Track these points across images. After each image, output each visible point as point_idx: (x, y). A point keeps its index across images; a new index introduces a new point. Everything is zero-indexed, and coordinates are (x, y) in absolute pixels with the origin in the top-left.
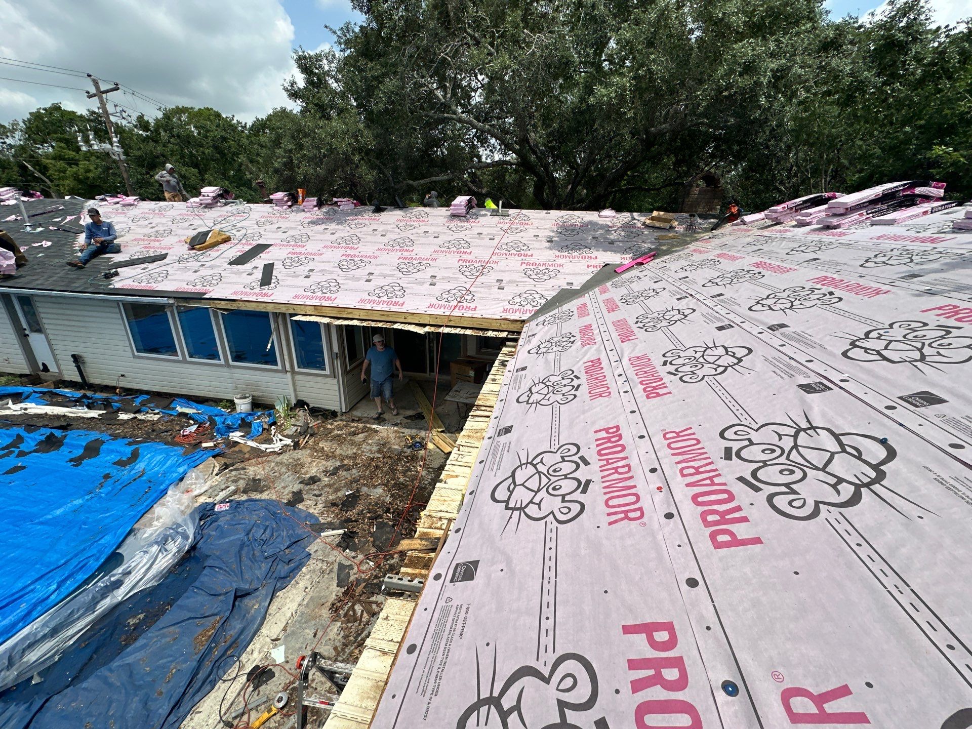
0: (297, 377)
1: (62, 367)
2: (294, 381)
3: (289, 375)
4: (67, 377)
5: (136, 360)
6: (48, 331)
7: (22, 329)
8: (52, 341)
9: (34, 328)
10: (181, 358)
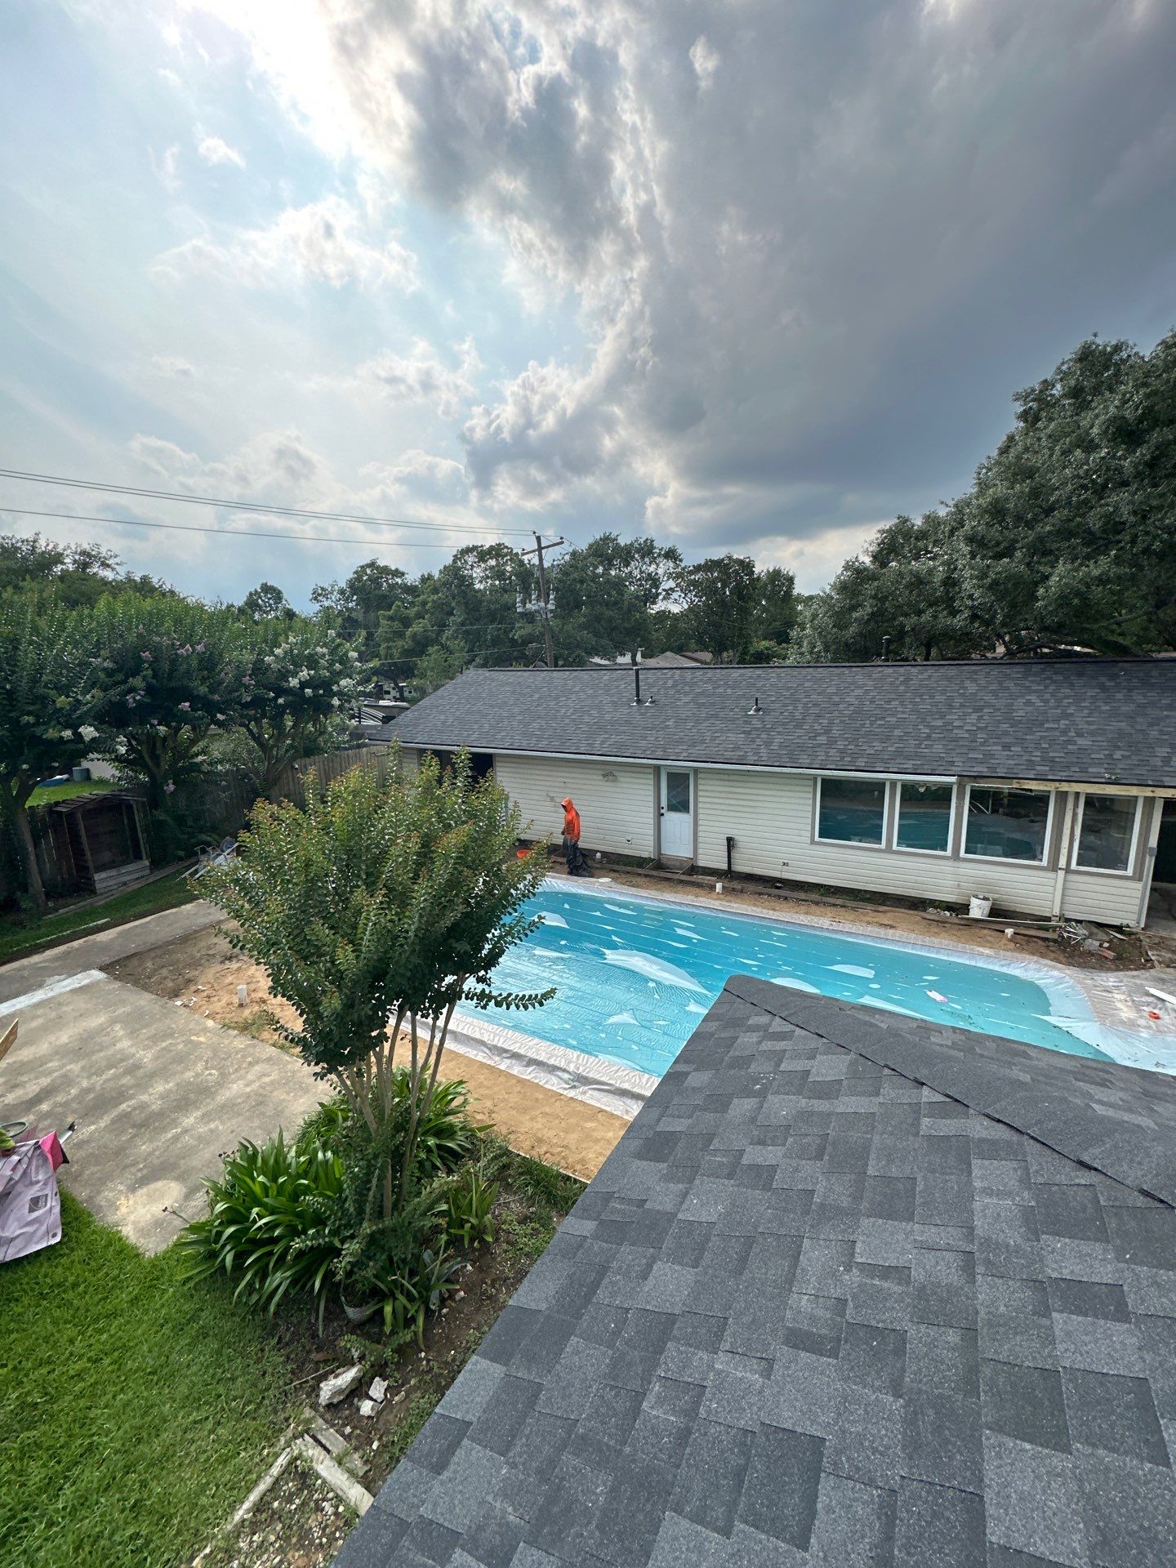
0: (1071, 877)
1: (700, 851)
2: (1065, 881)
3: (1061, 874)
4: (701, 863)
5: (813, 847)
6: (700, 811)
7: (659, 808)
8: (700, 822)
9: (672, 808)
10: (883, 845)
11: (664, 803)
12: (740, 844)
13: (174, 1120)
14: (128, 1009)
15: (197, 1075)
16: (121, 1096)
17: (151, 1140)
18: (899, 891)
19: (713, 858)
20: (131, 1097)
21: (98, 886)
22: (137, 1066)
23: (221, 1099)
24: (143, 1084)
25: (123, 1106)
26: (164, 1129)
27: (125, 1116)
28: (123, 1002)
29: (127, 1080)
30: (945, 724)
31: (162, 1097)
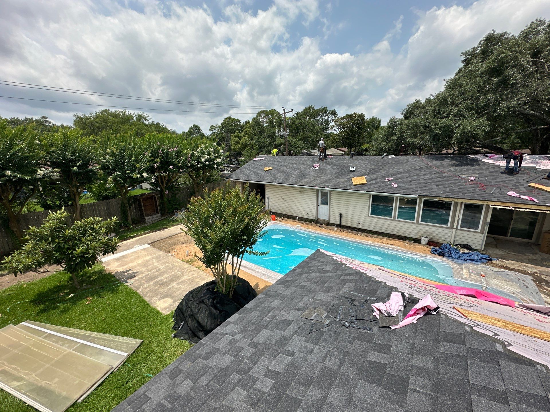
1: (331, 218)
2: (456, 232)
3: (454, 230)
4: (331, 222)
5: (369, 218)
6: (331, 205)
7: (318, 203)
8: (331, 208)
9: (322, 203)
10: (392, 218)
11: (319, 202)
12: (344, 216)
13: (170, 284)
14: (156, 255)
15: (176, 273)
16: (156, 277)
17: (164, 288)
18: (397, 234)
19: (335, 220)
20: (159, 277)
21: (147, 221)
22: (159, 270)
23: (181, 280)
24: (162, 274)
25: (156, 280)
26: (167, 286)
27: (157, 282)
28: (155, 253)
29: (157, 273)
30: (418, 177)
31: (166, 278)
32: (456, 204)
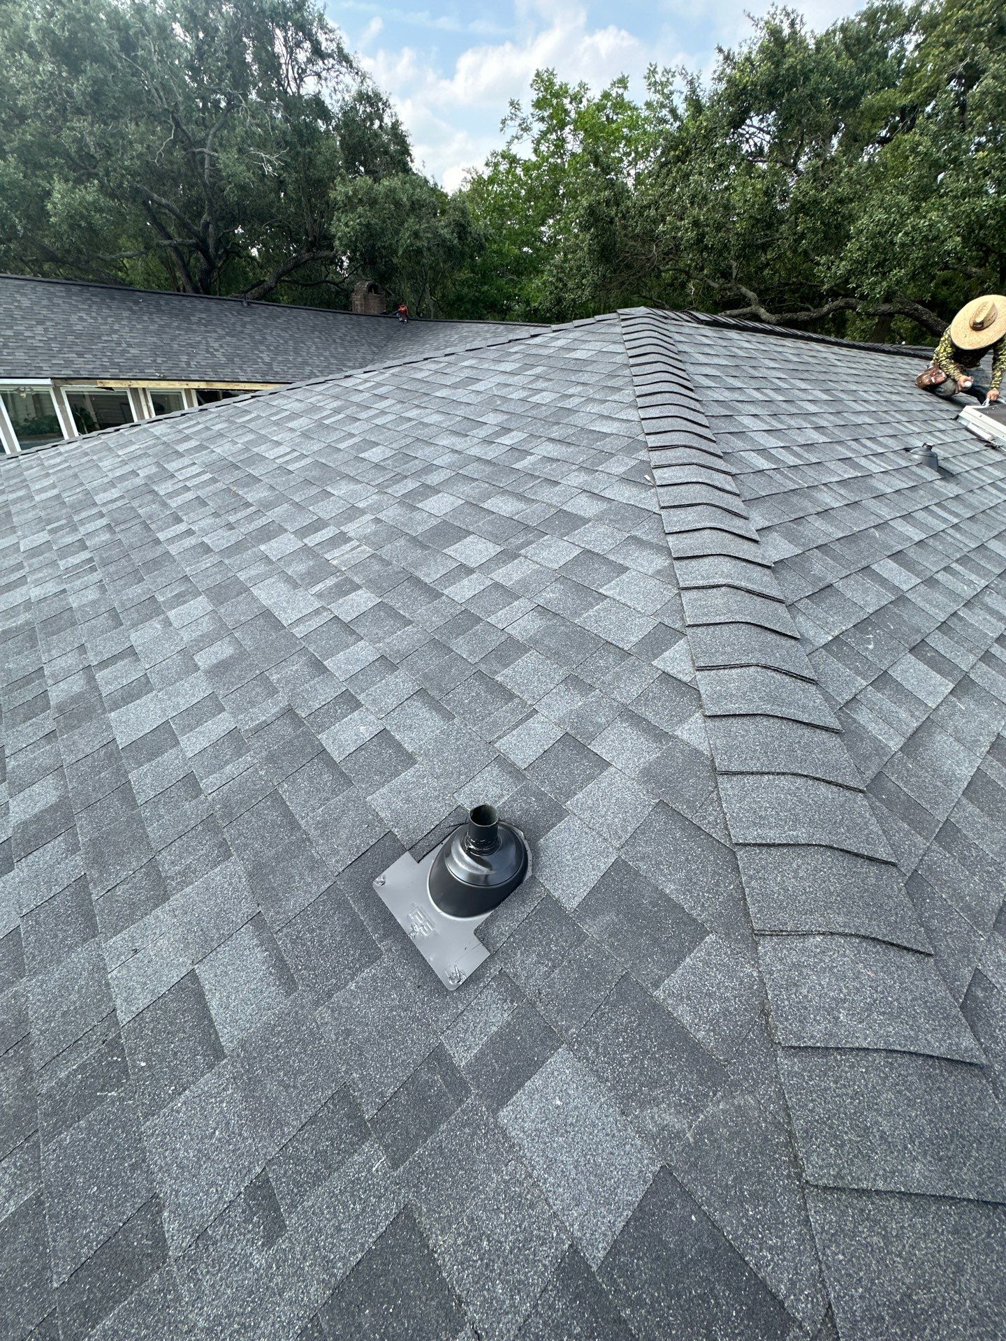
32: (135, 391)
